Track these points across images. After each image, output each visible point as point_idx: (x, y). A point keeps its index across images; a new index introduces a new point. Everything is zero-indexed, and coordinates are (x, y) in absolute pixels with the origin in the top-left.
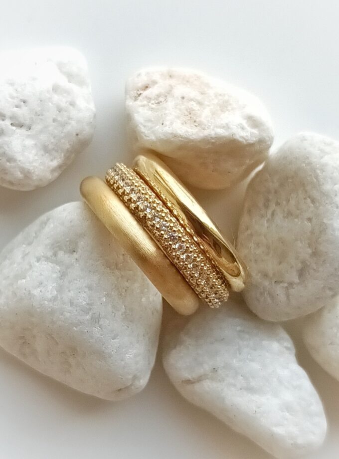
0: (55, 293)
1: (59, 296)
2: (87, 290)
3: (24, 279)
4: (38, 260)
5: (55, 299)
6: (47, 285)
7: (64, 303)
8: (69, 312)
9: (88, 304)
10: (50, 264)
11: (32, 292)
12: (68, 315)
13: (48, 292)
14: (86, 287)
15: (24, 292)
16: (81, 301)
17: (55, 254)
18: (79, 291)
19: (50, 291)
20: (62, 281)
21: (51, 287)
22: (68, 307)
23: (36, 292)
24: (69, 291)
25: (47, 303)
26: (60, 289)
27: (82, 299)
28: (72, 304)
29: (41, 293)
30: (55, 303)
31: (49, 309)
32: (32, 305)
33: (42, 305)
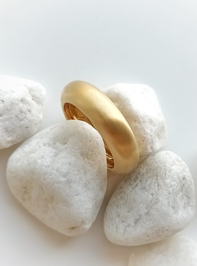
0: (50, 163)
1: (51, 165)
3: (34, 153)
4: (45, 145)
6: (46, 158)
7: (53, 169)
9: (66, 173)
10: (51, 148)
11: (37, 161)
12: (54, 176)
15: (33, 160)
17: (54, 144)
18: (63, 164)
19: (47, 161)
20: (55, 158)
22: (55, 172)
23: (39, 161)
24: (58, 164)
25: (44, 168)
26: (53, 162)
27: (64, 169)
28: (57, 170)
29: (41, 162)
30: (48, 169)
31: (44, 171)
33: (40, 168)
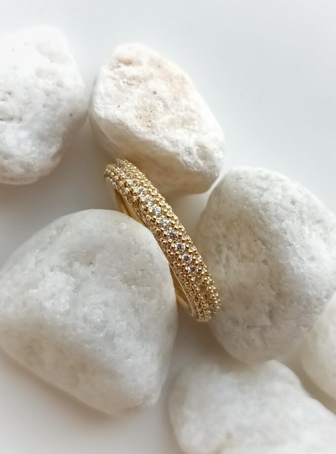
0: (68, 307)
1: (71, 310)
2: (102, 306)
4: (52, 270)
5: (67, 313)
6: (60, 298)
7: (77, 319)
8: (81, 328)
9: (102, 321)
10: (65, 275)
11: (44, 304)
12: (80, 331)
13: (61, 305)
14: (101, 303)
16: (95, 317)
17: (70, 265)
19: (63, 303)
20: (76, 294)
21: (64, 300)
22: (81, 323)
23: (48, 305)
24: (84, 306)
25: (59, 317)
26: (74, 303)
29: (53, 306)
30: (67, 318)
31: (61, 324)
32: (43, 317)
33: (54, 319)
